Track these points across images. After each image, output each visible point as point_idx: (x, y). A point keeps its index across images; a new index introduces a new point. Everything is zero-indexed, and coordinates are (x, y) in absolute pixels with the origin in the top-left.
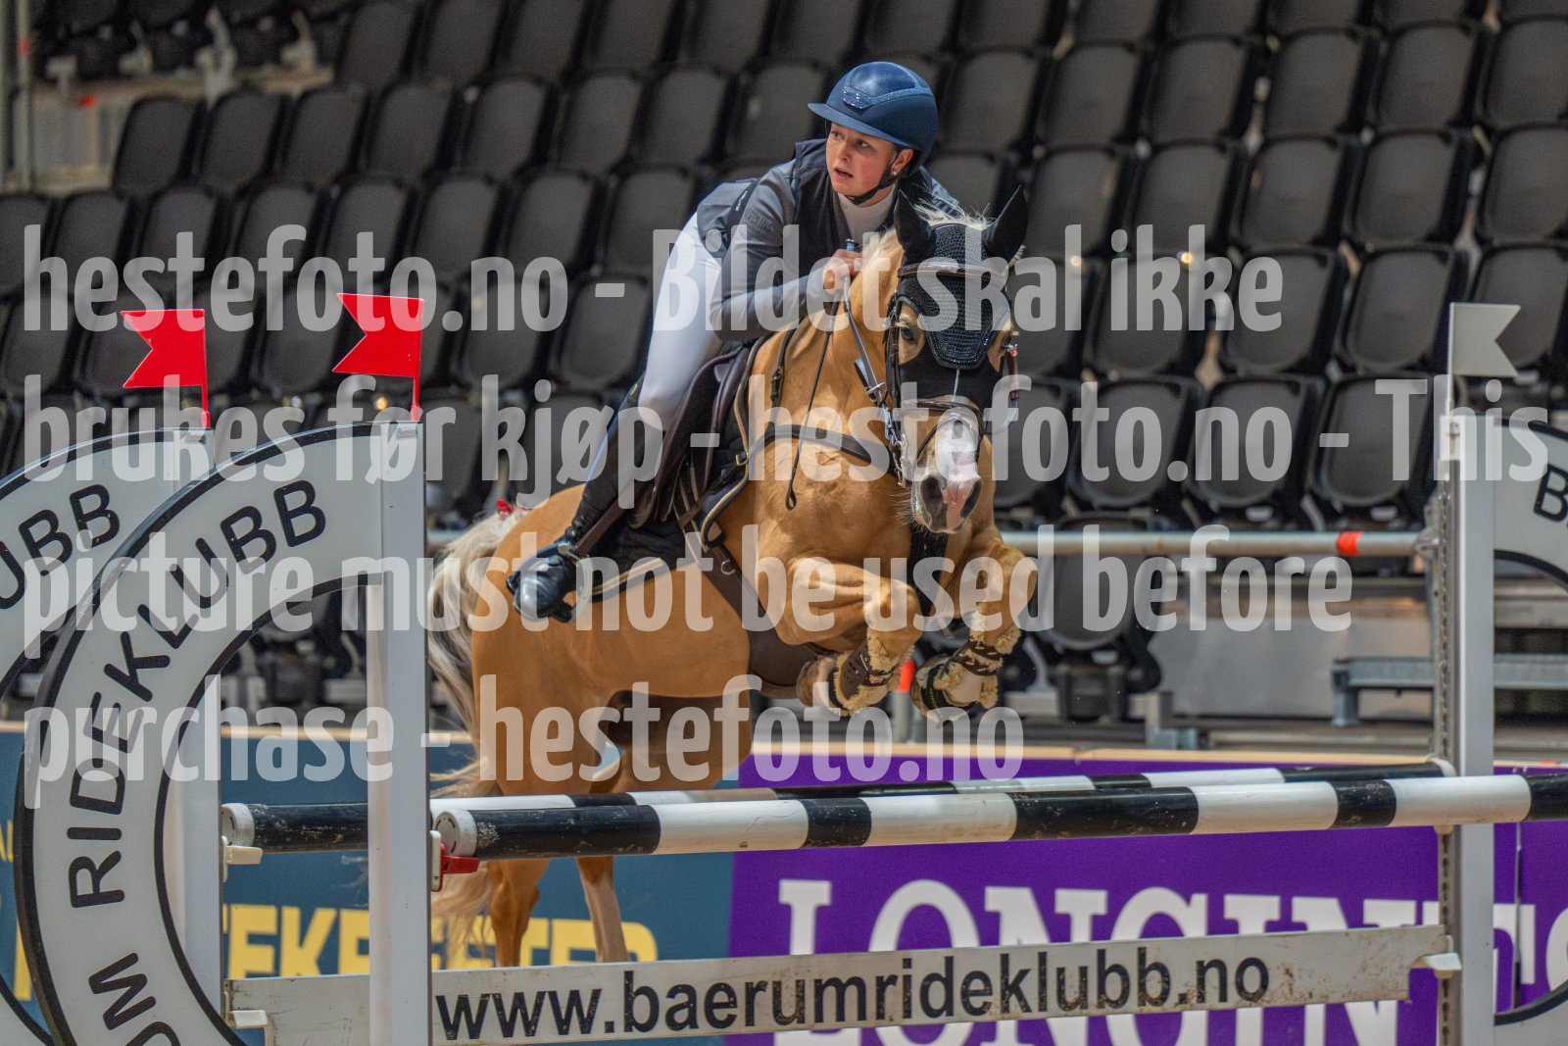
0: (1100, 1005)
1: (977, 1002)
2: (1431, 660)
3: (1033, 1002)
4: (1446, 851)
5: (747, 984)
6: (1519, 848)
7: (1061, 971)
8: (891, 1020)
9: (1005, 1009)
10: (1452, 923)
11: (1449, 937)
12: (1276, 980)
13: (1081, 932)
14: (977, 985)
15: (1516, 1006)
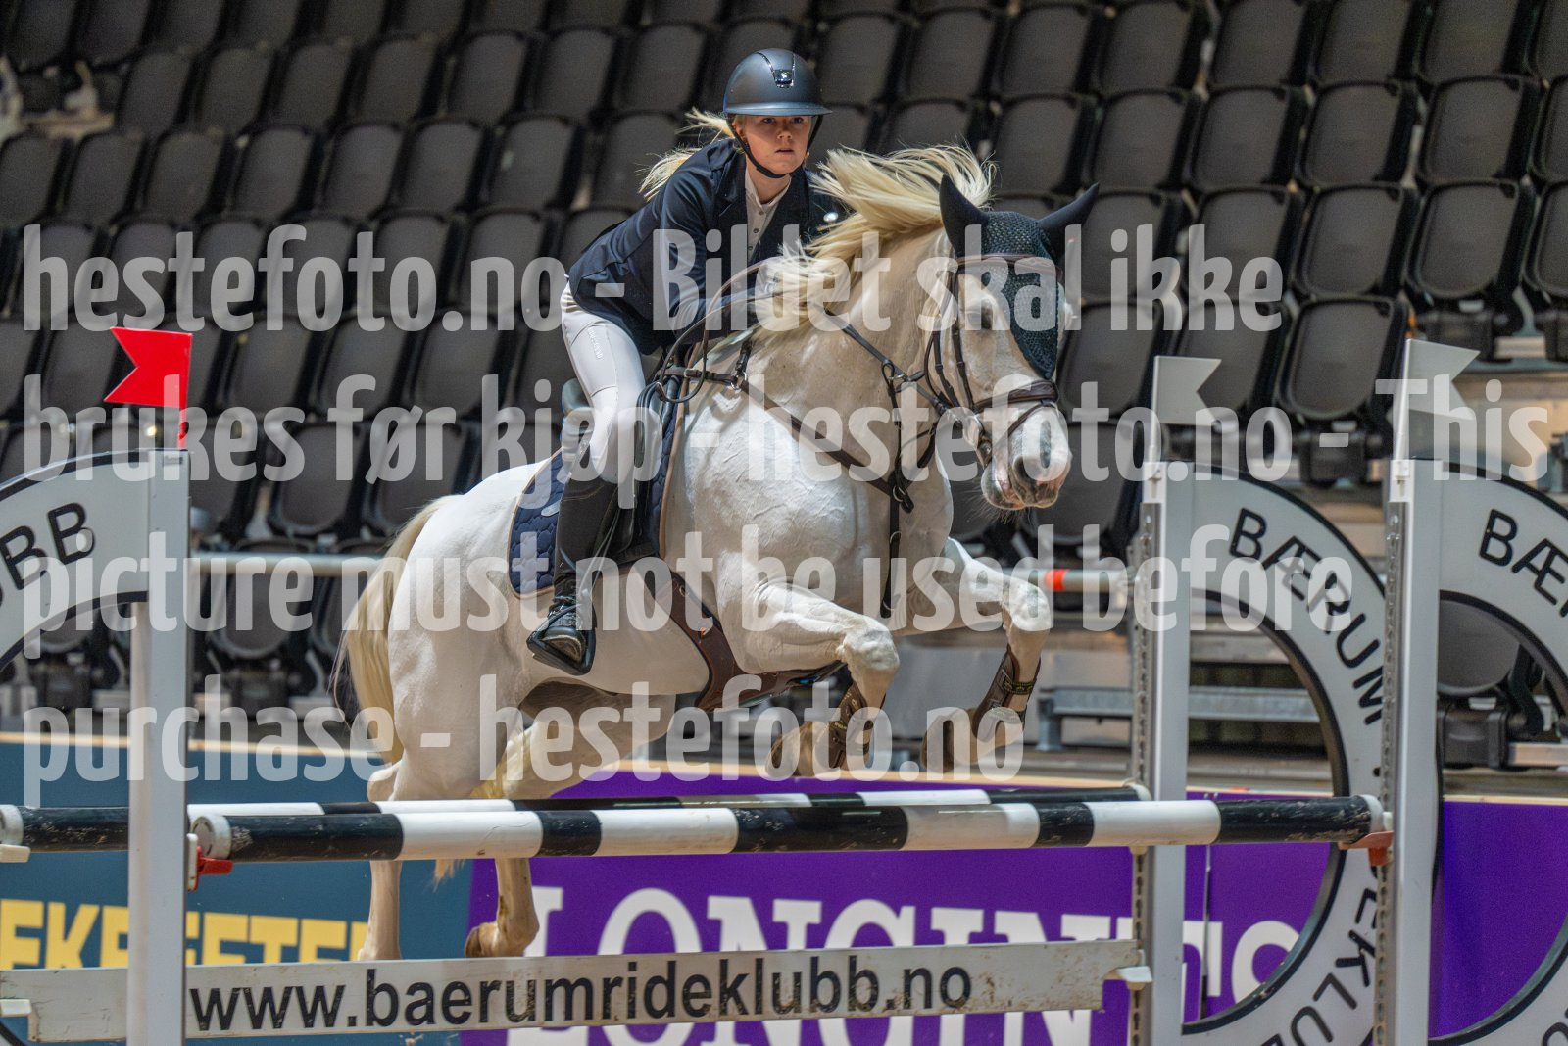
0: (813, 1010)
1: (697, 1004)
2: (1131, 691)
3: (750, 1005)
4: (1140, 870)
5: (482, 983)
6: (1208, 868)
7: (776, 976)
8: (616, 1019)
9: (724, 1011)
10: (1144, 939)
11: (1141, 951)
12: (978, 989)
13: (796, 940)
14: (698, 988)
15: (1203, 1017)
